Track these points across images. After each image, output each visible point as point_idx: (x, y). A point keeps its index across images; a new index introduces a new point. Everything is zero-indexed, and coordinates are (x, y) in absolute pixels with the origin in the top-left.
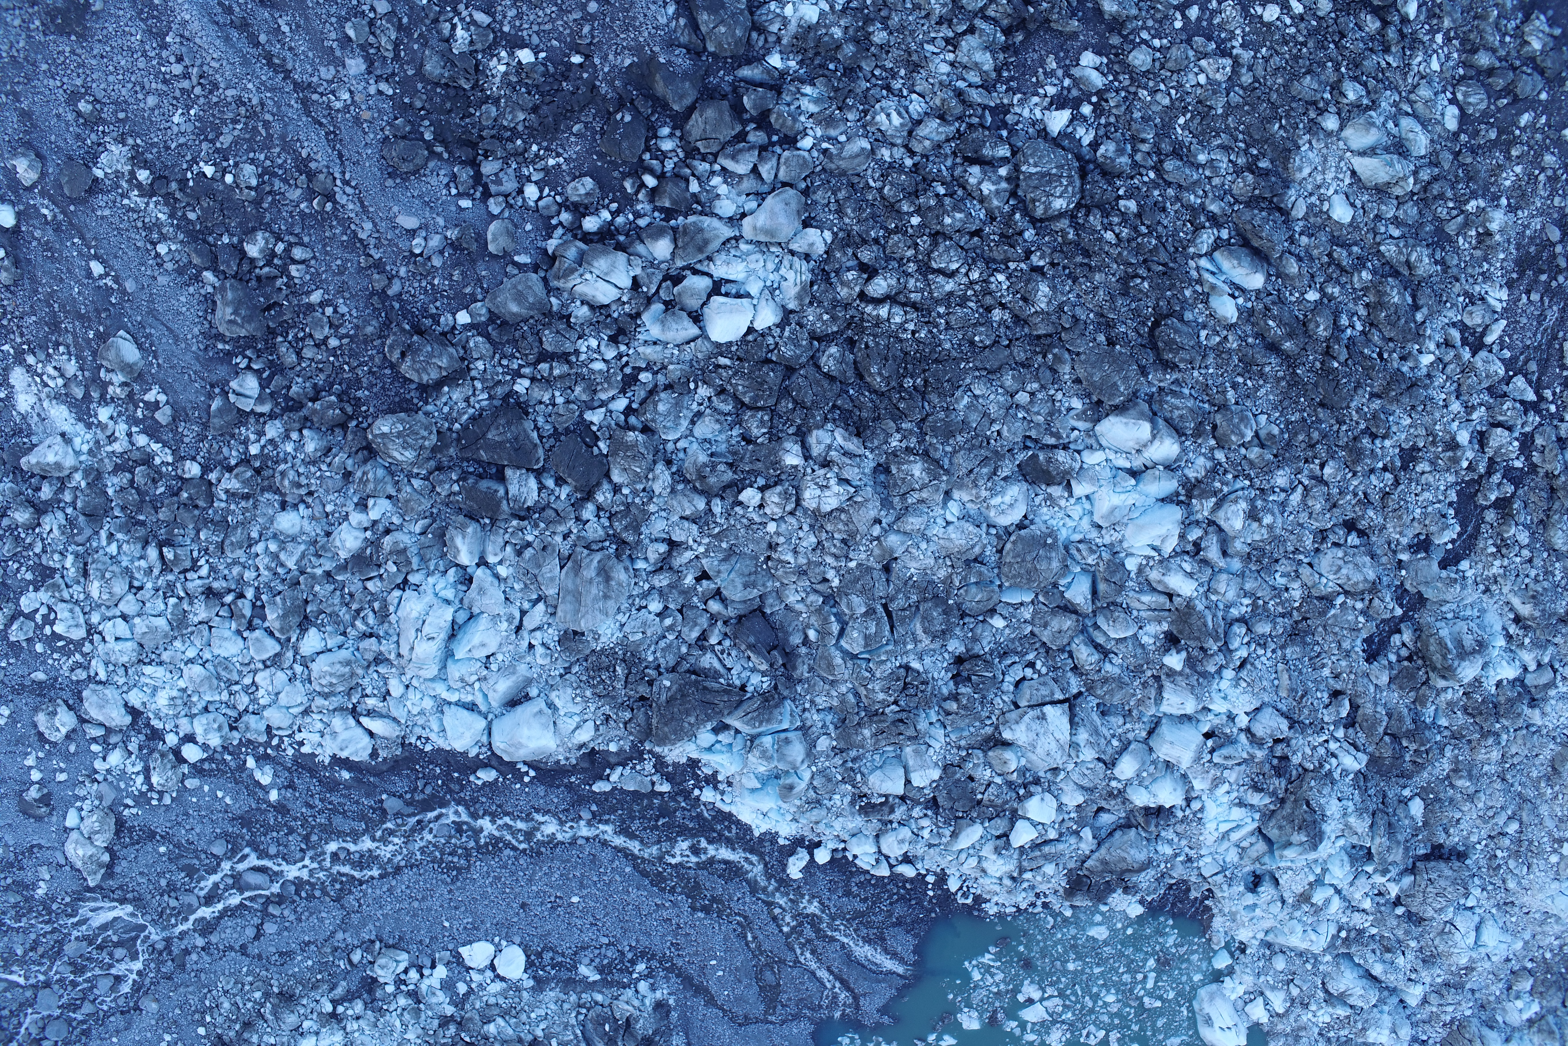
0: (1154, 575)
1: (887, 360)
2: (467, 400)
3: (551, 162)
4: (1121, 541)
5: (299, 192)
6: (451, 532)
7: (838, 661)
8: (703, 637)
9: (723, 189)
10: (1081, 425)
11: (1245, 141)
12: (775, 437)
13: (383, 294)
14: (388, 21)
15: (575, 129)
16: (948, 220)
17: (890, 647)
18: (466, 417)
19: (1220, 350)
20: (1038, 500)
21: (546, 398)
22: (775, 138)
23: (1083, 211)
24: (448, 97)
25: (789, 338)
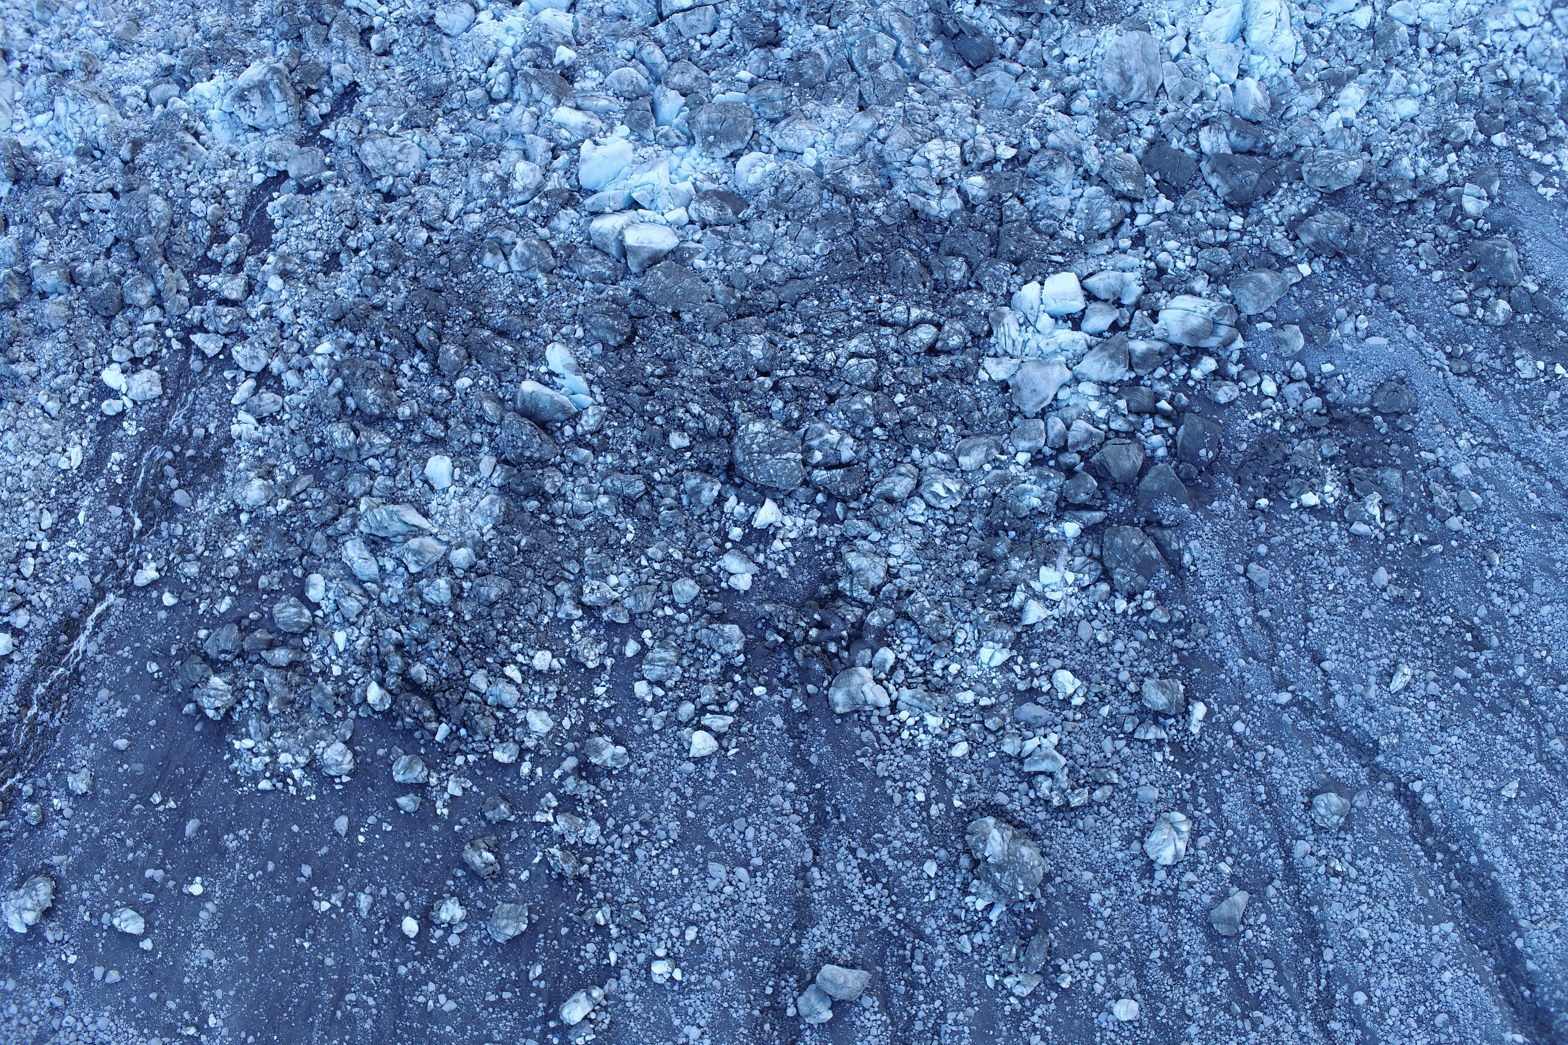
0: (598, 124)
1: (903, 274)
2: (1282, 207)
3: (1258, 415)
4: (635, 150)
5: (1478, 359)
6: (1267, 105)
7: (897, 25)
8: (1021, 45)
9: (1094, 405)
10: (694, 245)
11: (556, 526)
12: (995, 199)
13: (1381, 283)
14: (1445, 511)
15: (1244, 446)
16: (868, 400)
17: (850, 39)
18: (1280, 192)
19: (559, 323)
20: (725, 178)
21: (1212, 215)
22: (1052, 463)
23: (726, 432)
24: (1369, 456)
25: (1002, 281)
